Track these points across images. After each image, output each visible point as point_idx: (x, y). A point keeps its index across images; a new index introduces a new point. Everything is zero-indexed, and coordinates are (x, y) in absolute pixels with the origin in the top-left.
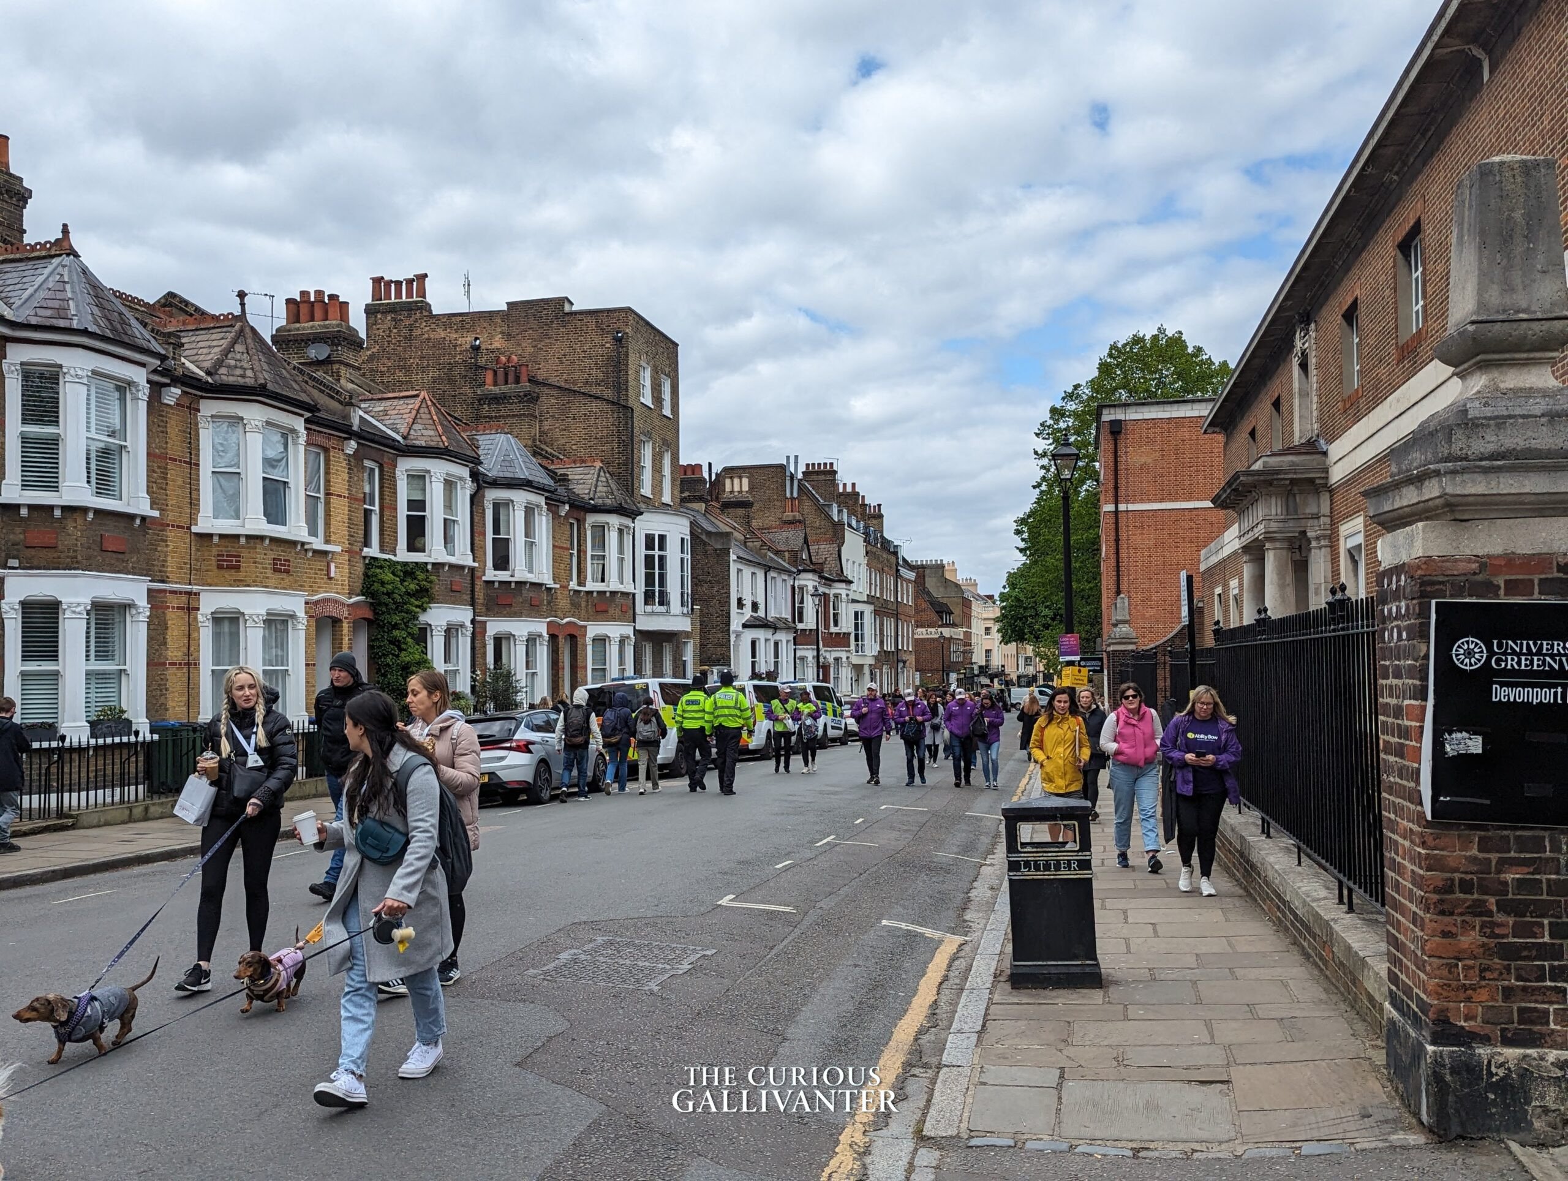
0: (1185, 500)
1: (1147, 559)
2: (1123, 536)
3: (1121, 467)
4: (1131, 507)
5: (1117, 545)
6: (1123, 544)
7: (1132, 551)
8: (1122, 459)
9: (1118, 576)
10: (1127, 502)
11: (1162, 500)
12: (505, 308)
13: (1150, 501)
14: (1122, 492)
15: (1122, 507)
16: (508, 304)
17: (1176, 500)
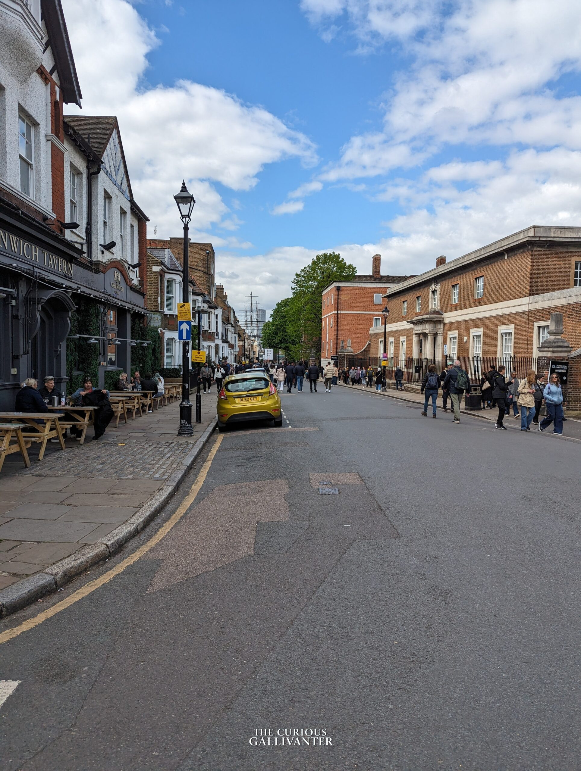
0: (356, 311)
1: (345, 328)
2: (339, 321)
3: (339, 300)
4: (342, 312)
5: (337, 323)
6: (339, 323)
7: (341, 325)
8: (340, 298)
9: (337, 332)
10: (341, 310)
11: (350, 311)
12: (169, 239)
13: (347, 311)
14: (339, 308)
15: (339, 312)
16: (170, 238)
17: (354, 311)
